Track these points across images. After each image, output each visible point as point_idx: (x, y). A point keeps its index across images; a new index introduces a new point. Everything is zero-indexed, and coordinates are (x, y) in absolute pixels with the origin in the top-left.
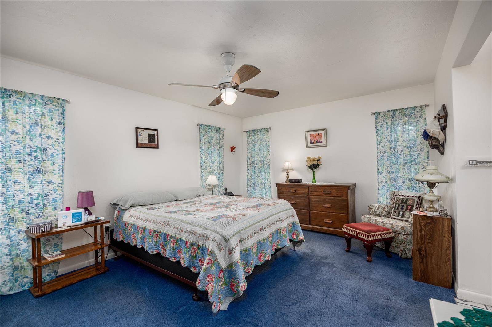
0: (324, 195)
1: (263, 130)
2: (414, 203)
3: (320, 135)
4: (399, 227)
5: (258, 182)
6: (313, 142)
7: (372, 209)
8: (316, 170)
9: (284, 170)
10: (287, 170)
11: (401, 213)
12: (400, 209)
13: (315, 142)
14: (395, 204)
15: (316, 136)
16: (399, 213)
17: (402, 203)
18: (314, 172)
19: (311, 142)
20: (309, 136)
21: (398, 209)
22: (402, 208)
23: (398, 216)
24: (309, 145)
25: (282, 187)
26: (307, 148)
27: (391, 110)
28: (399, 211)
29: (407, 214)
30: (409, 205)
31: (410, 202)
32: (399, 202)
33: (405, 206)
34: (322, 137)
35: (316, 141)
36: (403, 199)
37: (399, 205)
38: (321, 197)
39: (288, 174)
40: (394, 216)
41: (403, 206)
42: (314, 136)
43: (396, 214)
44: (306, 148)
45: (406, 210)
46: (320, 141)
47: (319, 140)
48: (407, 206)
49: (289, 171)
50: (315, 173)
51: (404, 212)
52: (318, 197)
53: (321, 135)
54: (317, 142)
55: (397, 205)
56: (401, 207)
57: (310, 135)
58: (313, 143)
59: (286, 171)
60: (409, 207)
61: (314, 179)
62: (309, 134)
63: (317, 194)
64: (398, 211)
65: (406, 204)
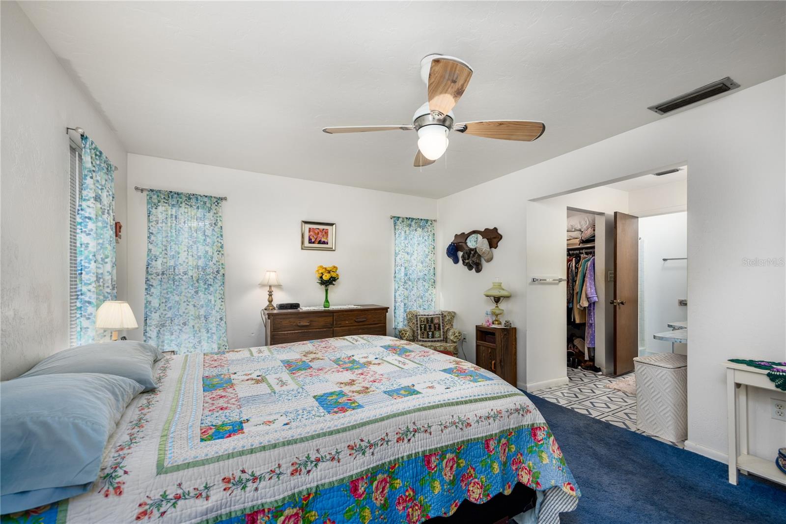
0: (356, 324)
1: (206, 199)
2: (440, 321)
3: (325, 232)
4: (452, 347)
5: (187, 313)
6: (313, 240)
7: (406, 334)
8: (330, 287)
9: (262, 285)
10: (270, 286)
11: (430, 333)
12: (428, 330)
13: (317, 242)
14: (420, 325)
15: (318, 233)
16: (428, 335)
17: (428, 322)
18: (327, 291)
19: (310, 240)
20: (308, 231)
21: (425, 329)
22: (430, 328)
23: (428, 338)
24: (305, 246)
25: (281, 319)
26: (303, 251)
27: (409, 218)
28: (428, 332)
29: (437, 334)
30: (436, 324)
31: (436, 321)
32: (424, 322)
33: (432, 325)
34: (328, 235)
35: (318, 240)
36: (427, 318)
37: (425, 325)
38: (352, 328)
39: (270, 295)
40: (423, 338)
41: (430, 326)
42: (316, 232)
43: (424, 336)
44: (302, 249)
45: (435, 329)
46: (324, 242)
47: (323, 240)
48: (434, 324)
49: (273, 289)
50: (329, 291)
51: (433, 332)
52: (347, 328)
53: (328, 232)
54: (320, 242)
55: (423, 326)
56: (428, 327)
57: (310, 229)
58: (314, 243)
59: (268, 290)
60: (437, 326)
61: (327, 301)
62: (308, 226)
63: (347, 324)
64: (426, 332)
65: (433, 323)
